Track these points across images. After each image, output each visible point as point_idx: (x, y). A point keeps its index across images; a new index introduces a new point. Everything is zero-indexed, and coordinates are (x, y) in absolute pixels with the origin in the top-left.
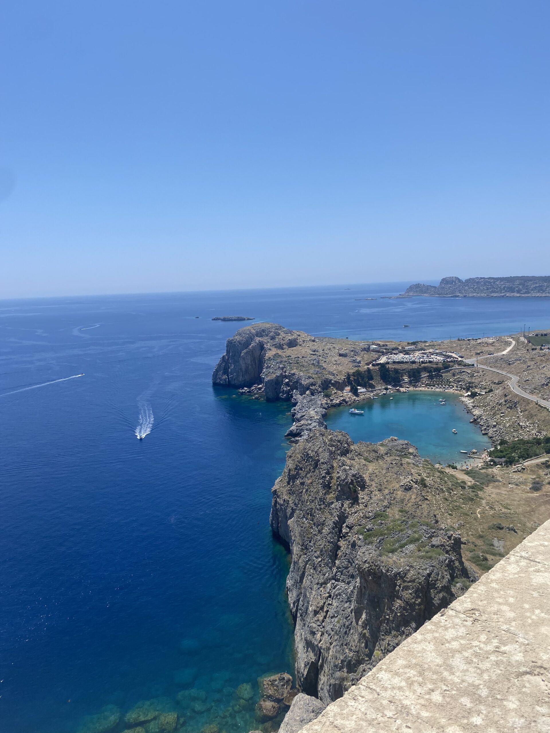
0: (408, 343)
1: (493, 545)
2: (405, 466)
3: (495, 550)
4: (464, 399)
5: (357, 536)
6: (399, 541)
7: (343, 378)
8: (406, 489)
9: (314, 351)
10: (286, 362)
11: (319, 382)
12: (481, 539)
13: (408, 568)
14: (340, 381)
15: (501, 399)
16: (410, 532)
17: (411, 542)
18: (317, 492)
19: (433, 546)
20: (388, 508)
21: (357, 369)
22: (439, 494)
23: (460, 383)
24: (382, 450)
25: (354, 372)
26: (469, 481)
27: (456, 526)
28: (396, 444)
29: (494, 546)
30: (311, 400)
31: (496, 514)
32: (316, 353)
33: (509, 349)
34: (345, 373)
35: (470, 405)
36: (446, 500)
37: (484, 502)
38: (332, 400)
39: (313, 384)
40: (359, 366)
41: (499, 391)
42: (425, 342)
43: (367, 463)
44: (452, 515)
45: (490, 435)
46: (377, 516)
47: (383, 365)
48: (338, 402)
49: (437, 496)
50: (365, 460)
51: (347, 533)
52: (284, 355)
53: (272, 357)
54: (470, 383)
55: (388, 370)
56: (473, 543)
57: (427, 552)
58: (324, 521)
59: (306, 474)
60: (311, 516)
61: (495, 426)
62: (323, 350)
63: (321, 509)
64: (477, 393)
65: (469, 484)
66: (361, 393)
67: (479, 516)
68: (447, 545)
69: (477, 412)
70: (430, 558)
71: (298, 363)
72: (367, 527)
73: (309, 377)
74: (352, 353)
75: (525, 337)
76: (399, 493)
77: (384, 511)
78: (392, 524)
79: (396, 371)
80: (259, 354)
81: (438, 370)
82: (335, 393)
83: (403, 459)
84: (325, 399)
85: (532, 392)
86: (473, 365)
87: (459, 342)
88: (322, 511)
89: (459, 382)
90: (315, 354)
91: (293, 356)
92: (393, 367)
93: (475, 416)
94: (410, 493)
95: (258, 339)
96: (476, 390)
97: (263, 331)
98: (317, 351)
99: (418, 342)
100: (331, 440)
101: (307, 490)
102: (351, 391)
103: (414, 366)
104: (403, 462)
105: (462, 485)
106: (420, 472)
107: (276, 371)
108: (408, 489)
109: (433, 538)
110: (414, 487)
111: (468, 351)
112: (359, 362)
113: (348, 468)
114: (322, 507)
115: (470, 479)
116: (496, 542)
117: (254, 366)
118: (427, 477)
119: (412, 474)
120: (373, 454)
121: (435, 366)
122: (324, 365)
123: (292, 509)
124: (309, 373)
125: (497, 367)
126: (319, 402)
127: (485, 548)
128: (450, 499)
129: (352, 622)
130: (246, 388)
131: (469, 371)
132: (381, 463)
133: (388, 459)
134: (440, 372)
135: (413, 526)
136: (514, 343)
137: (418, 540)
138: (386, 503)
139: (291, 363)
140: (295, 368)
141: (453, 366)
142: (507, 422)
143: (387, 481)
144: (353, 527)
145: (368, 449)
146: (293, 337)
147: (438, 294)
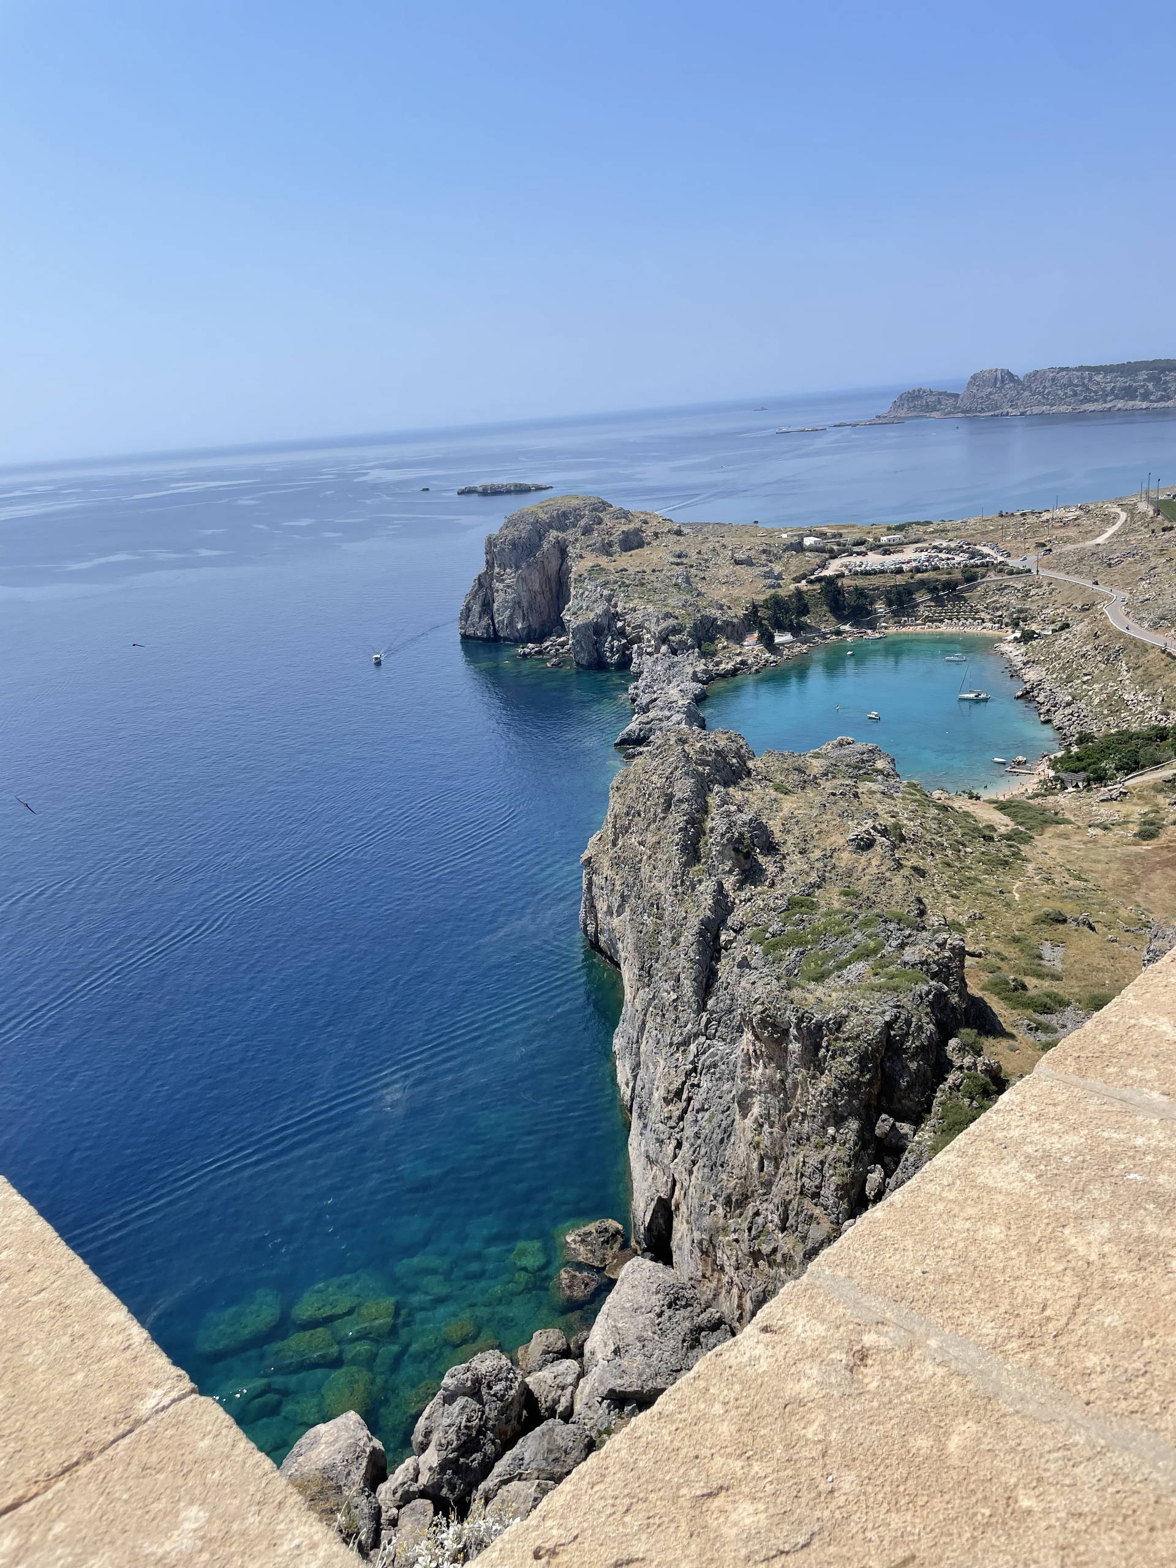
0: (889, 529)
1: (1040, 957)
2: (864, 798)
3: (1044, 966)
4: (1005, 648)
5: (749, 947)
6: (834, 956)
7: (741, 613)
8: (859, 847)
9: (679, 556)
10: (616, 582)
11: (689, 625)
12: (1014, 945)
13: (845, 1012)
14: (735, 620)
15: (1085, 644)
16: (859, 936)
17: (859, 957)
18: (669, 861)
19: (906, 963)
20: (819, 887)
21: (773, 591)
22: (932, 854)
23: (1000, 613)
24: (816, 766)
25: (766, 600)
26: (1003, 823)
27: (963, 920)
28: (846, 752)
29: (1042, 959)
30: (672, 666)
31: (1054, 892)
32: (685, 561)
33: (1111, 531)
34: (747, 602)
35: (1018, 661)
36: (949, 865)
37: (1030, 867)
38: (717, 664)
39: (675, 631)
40: (779, 586)
41: (1081, 628)
42: (928, 523)
43: (782, 796)
44: (958, 898)
45: (1056, 722)
46: (793, 904)
47: (830, 581)
48: (730, 666)
49: (929, 859)
50: (776, 790)
51: (731, 942)
52: (611, 567)
53: (586, 575)
54: (1020, 611)
55: (839, 591)
56: (998, 954)
57: (892, 977)
58: (686, 918)
59: (649, 824)
60: (658, 909)
61: (1068, 704)
62: (699, 553)
63: (677, 894)
64: (1034, 632)
65: (1003, 830)
66: (782, 644)
67: (1017, 896)
68: (934, 962)
69: (1032, 675)
70: (895, 989)
71: (643, 585)
72: (770, 930)
73: (668, 616)
74: (764, 557)
75: (1149, 501)
76: (845, 855)
77: (808, 895)
78: (823, 920)
79: (860, 592)
80: (557, 568)
81: (950, 586)
82: (724, 648)
83: (860, 784)
84: (703, 661)
85: (1155, 626)
86: (1029, 571)
87: (1002, 521)
88: (679, 897)
89: (998, 609)
90: (682, 564)
91: (632, 570)
92: (853, 583)
93: (1028, 684)
94: (870, 854)
95: (553, 534)
96: (1034, 627)
97: (565, 515)
98: (686, 556)
99: (910, 524)
100: (703, 751)
101: (650, 857)
102: (760, 640)
103: (900, 580)
104: (859, 791)
105: (987, 833)
106: (895, 809)
107: (595, 605)
108: (865, 845)
109: (907, 948)
110: (877, 842)
111: (1019, 539)
112: (779, 577)
113: (733, 808)
114: (680, 889)
115: (1006, 820)
116: (1046, 950)
117: (547, 594)
118: (911, 820)
119: (877, 814)
120: (795, 777)
121: (944, 577)
122: (701, 587)
123: (622, 896)
124: (666, 606)
125: (1081, 573)
126: (690, 670)
127: (1023, 963)
128: (957, 864)
129: (734, 1121)
130: (531, 645)
131: (1019, 586)
132: (811, 795)
133: (828, 785)
134: (954, 589)
135: (867, 923)
136: (1123, 516)
137: (875, 951)
138: (813, 878)
139: (628, 586)
140: (636, 595)
141: (983, 576)
142: (1096, 693)
143: (819, 833)
144: (741, 929)
145: (785, 766)
146: (632, 526)
147: (963, 412)
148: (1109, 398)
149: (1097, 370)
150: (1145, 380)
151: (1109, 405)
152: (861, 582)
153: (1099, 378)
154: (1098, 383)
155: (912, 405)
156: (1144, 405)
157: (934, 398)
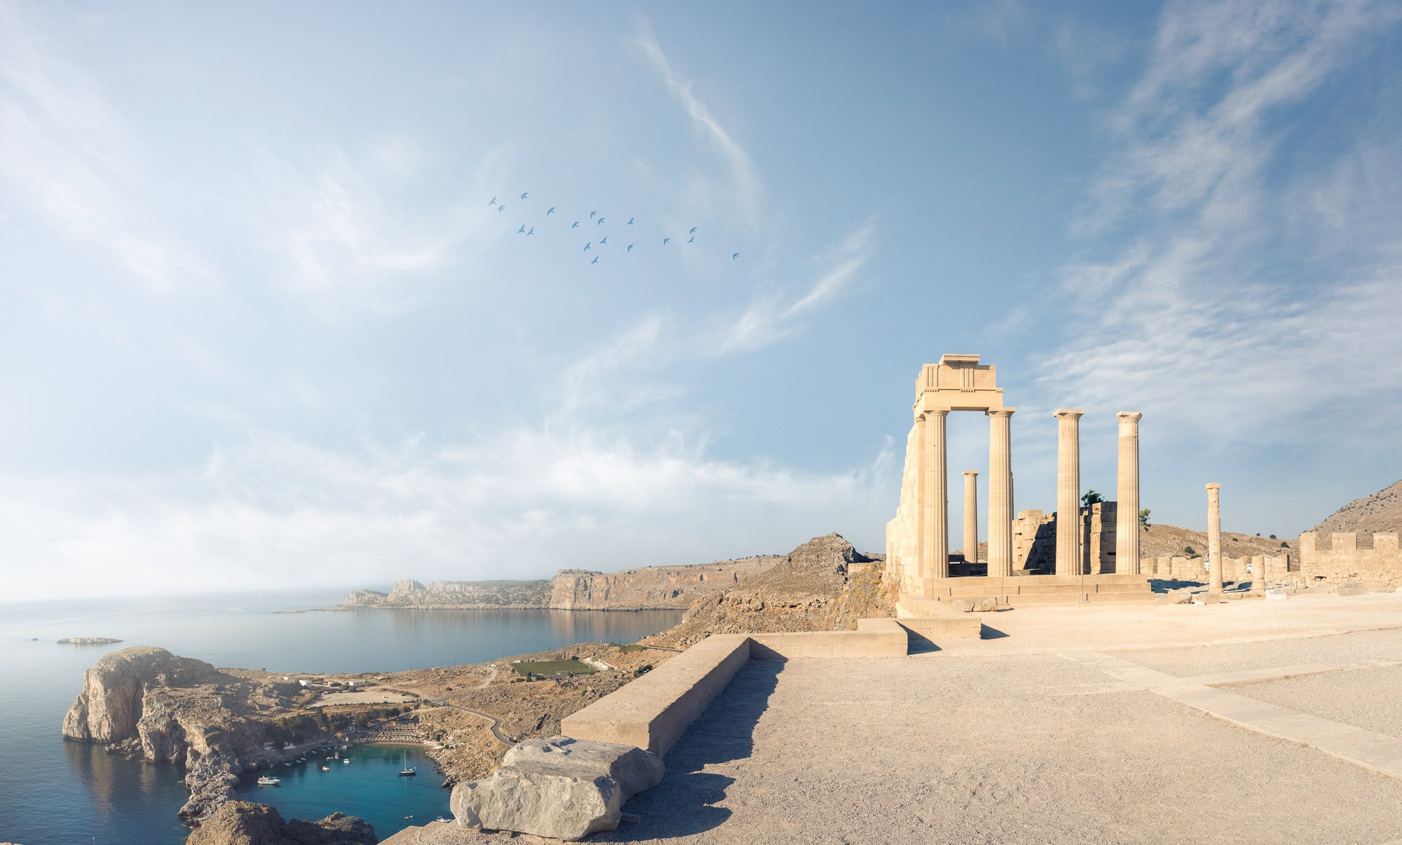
0: (354, 675)
7: (261, 727)
14: (257, 733)
21: (281, 715)
23: (427, 732)
30: (216, 762)
32: (220, 691)
33: (489, 681)
38: (247, 762)
41: (477, 740)
42: (377, 674)
47: (321, 710)
48: (255, 764)
52: (172, 694)
53: (154, 698)
54: (440, 731)
55: (325, 716)
62: (231, 687)
64: (449, 744)
66: (289, 750)
71: (194, 706)
73: (211, 728)
74: (274, 691)
75: (509, 664)
79: (339, 716)
80: (133, 693)
81: (396, 713)
82: (251, 751)
84: (237, 759)
86: (444, 705)
87: (423, 674)
89: (425, 730)
93: (449, 778)
96: (449, 740)
99: (366, 675)
102: (274, 747)
103: (364, 709)
107: (161, 719)
111: (435, 685)
117: (126, 711)
121: (392, 708)
125: (474, 706)
130: (113, 745)
131: (438, 715)
134: (398, 716)
136: (495, 672)
147: (391, 605)
148: (476, 602)
149: (469, 584)
150: (496, 592)
151: (476, 606)
152: (340, 711)
153: (470, 589)
154: (470, 592)
155: (359, 599)
156: (497, 606)
157: (372, 596)
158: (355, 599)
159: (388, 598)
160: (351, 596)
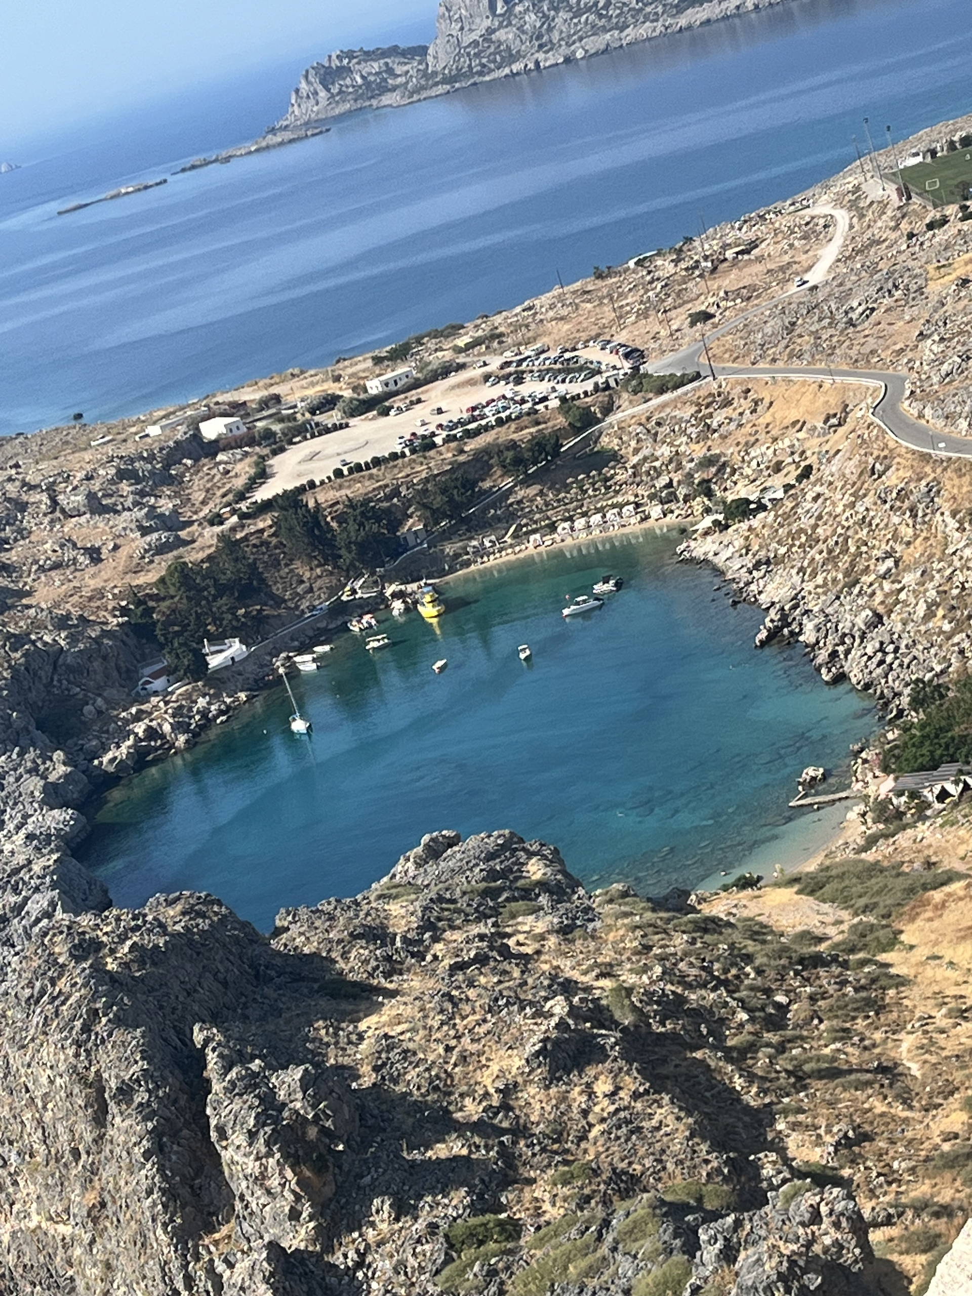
0: (378, 360)
7: (114, 623)
14: (106, 644)
15: (858, 496)
21: (171, 558)
23: (665, 479)
33: (830, 252)
34: (119, 597)
35: (737, 568)
38: (95, 753)
41: (838, 466)
45: (856, 676)
48: (124, 750)
69: (774, 590)
74: (125, 487)
81: (547, 448)
82: (99, 713)
84: (60, 755)
86: (696, 376)
92: (339, 496)
102: (174, 676)
103: (435, 461)
121: (527, 433)
131: (686, 413)
134: (556, 453)
136: (843, 217)
141: (607, 412)
147: (444, 81)
152: (358, 489)
155: (335, 89)
157: (376, 66)
158: (323, 94)
159: (430, 59)
160: (303, 85)
